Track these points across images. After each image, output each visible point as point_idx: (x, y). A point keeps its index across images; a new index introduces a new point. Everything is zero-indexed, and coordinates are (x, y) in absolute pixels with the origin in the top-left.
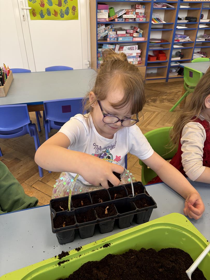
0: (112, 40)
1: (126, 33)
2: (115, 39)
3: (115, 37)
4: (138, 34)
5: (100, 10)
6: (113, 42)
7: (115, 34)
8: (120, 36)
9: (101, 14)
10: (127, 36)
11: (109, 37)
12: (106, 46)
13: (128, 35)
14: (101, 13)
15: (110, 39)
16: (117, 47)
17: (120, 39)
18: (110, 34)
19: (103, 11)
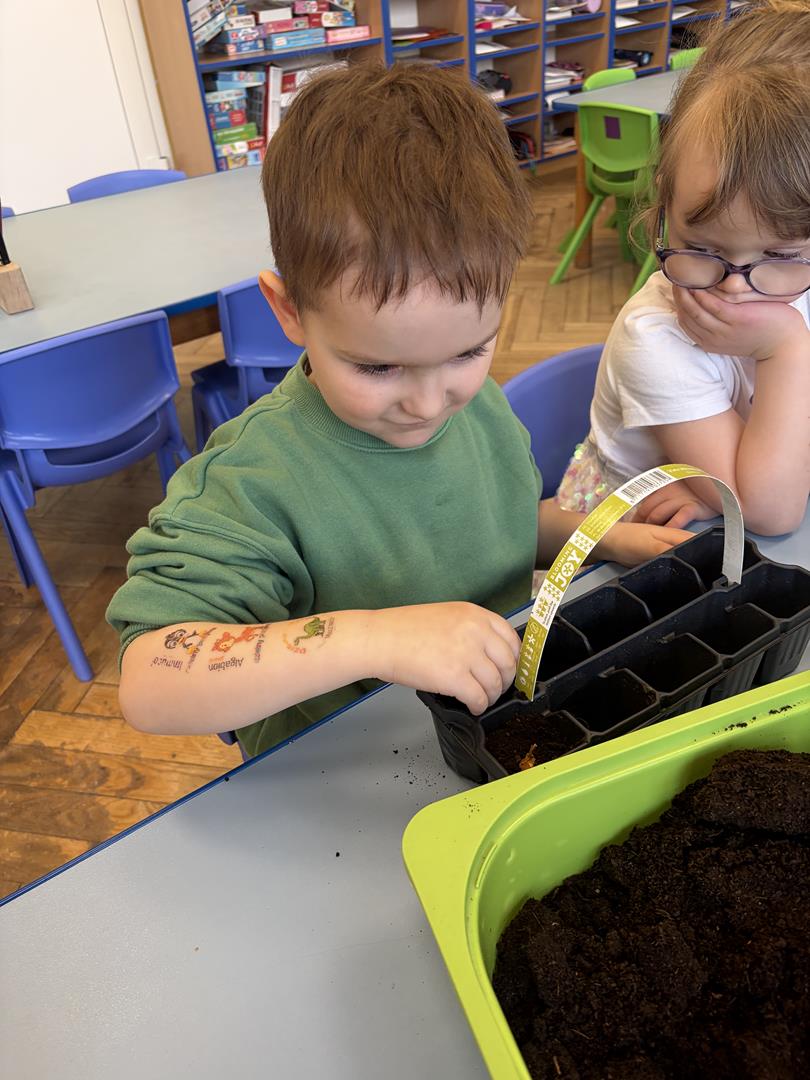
0: (247, 53)
1: (295, 16)
2: (255, 47)
3: (255, 36)
4: (338, 13)
6: (250, 56)
7: (253, 25)
8: (274, 30)
10: (301, 26)
11: (232, 40)
12: (230, 79)
13: (303, 23)
15: (239, 46)
16: (274, 76)
17: (280, 43)
18: (232, 25)
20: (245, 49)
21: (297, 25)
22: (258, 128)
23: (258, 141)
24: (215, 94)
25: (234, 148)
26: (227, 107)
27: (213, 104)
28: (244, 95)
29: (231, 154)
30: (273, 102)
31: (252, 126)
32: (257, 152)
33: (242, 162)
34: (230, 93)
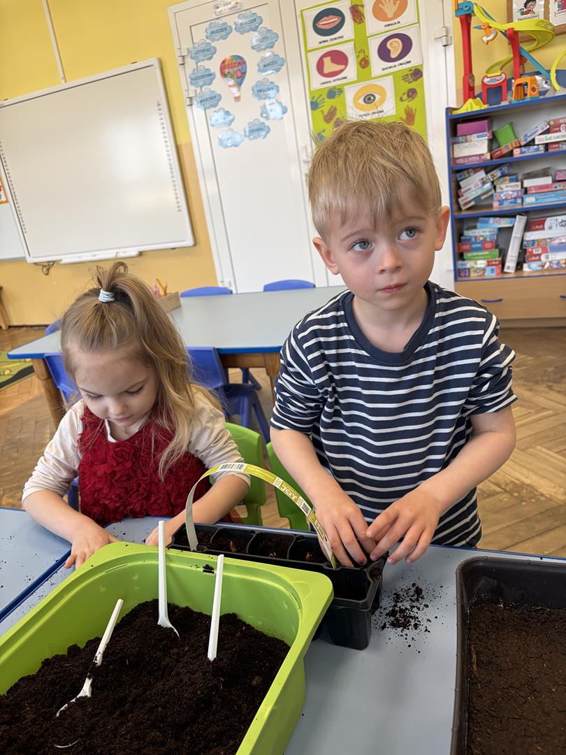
0: (507, 206)
1: (554, 181)
2: (515, 202)
3: (515, 196)
5: (466, 135)
6: (508, 208)
7: (520, 188)
8: (534, 192)
9: (466, 147)
10: (559, 188)
11: (497, 198)
12: (487, 222)
13: (561, 186)
14: (467, 144)
15: (501, 202)
16: (519, 222)
17: (530, 201)
18: (502, 189)
19: (474, 137)
20: (506, 204)
21: (556, 187)
22: (500, 252)
23: (495, 261)
24: (474, 231)
25: (476, 264)
26: (481, 238)
27: (471, 237)
28: (496, 231)
29: (473, 267)
30: (515, 237)
31: (496, 252)
32: (494, 267)
33: (481, 273)
34: (485, 231)
